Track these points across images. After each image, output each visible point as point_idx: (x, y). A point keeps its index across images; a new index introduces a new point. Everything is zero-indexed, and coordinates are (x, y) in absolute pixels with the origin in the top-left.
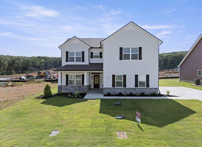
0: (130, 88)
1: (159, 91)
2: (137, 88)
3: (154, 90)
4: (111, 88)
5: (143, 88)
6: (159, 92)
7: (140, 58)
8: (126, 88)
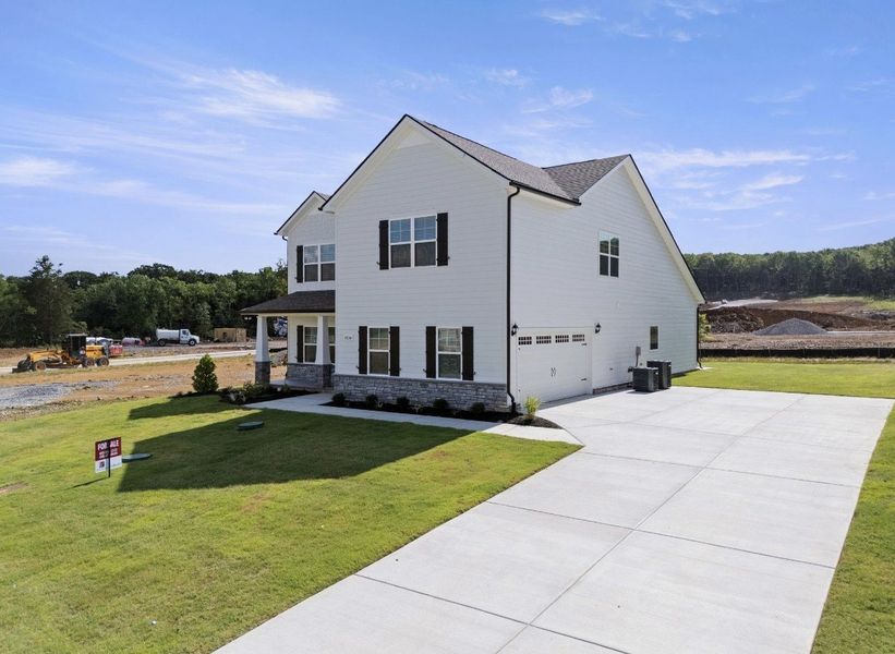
0: (410, 380)
1: (509, 399)
2: (434, 383)
3: (490, 391)
4: (357, 377)
5: (451, 383)
6: (509, 403)
7: (443, 260)
8: (399, 380)
